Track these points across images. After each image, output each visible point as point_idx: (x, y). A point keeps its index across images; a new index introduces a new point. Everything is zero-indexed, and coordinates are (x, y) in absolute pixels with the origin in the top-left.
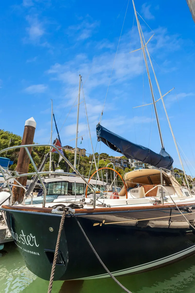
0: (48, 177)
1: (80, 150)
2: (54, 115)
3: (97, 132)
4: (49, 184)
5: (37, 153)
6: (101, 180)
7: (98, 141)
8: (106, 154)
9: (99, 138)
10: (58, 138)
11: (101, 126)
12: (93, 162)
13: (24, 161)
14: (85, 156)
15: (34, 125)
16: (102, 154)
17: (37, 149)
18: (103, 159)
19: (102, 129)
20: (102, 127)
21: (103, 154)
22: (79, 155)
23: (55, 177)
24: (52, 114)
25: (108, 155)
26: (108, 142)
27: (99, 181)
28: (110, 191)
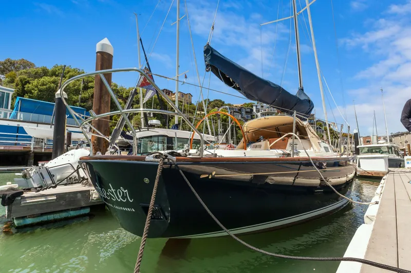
0: (138, 130)
1: (183, 95)
2: (141, 40)
3: (206, 58)
4: (142, 140)
5: (122, 100)
6: (212, 134)
7: (207, 71)
8: (220, 101)
9: (207, 66)
10: (147, 67)
11: (210, 47)
12: (203, 113)
13: (102, 105)
14: (191, 104)
15: (110, 51)
16: (215, 101)
17: (122, 95)
18: (216, 108)
19: (212, 52)
20: (212, 49)
21: (217, 100)
22: (181, 102)
23: (148, 130)
24: (138, 39)
25: (223, 103)
26: (222, 73)
27: (210, 136)
28: (222, 144)
